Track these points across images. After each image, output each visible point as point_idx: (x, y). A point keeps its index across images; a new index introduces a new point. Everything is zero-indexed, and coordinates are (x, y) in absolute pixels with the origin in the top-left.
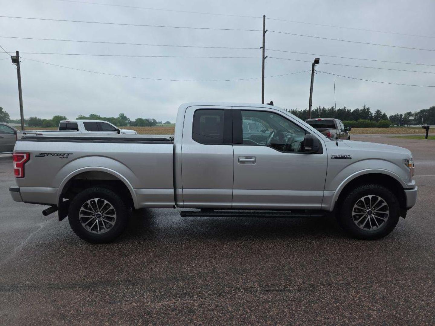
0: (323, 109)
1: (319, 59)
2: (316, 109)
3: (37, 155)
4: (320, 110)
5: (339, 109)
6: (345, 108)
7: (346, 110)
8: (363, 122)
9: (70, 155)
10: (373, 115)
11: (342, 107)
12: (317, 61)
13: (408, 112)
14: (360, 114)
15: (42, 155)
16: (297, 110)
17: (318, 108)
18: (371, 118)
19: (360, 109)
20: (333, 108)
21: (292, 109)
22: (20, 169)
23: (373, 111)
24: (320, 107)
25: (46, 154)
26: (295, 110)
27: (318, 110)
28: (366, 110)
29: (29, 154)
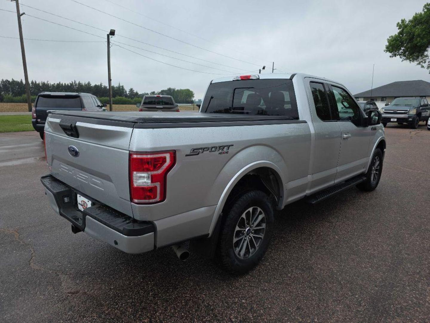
0: (79, 83)
1: (115, 30)
2: (71, 83)
3: (188, 153)
4: (76, 85)
5: (96, 85)
6: (101, 84)
7: (103, 87)
8: (121, 99)
9: (230, 147)
10: (128, 93)
11: (98, 84)
12: (112, 33)
13: (152, 91)
14: (116, 92)
15: (196, 151)
16: (48, 83)
17: (74, 82)
18: (126, 96)
19: (115, 87)
20: (89, 83)
21: (43, 82)
22: (158, 185)
23: (127, 90)
24: (75, 81)
25: (200, 150)
26: (46, 82)
27: (74, 85)
28: (121, 88)
29: (173, 153)
